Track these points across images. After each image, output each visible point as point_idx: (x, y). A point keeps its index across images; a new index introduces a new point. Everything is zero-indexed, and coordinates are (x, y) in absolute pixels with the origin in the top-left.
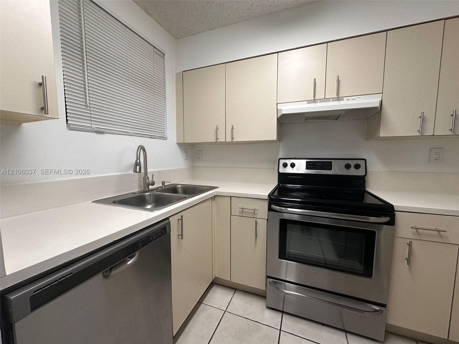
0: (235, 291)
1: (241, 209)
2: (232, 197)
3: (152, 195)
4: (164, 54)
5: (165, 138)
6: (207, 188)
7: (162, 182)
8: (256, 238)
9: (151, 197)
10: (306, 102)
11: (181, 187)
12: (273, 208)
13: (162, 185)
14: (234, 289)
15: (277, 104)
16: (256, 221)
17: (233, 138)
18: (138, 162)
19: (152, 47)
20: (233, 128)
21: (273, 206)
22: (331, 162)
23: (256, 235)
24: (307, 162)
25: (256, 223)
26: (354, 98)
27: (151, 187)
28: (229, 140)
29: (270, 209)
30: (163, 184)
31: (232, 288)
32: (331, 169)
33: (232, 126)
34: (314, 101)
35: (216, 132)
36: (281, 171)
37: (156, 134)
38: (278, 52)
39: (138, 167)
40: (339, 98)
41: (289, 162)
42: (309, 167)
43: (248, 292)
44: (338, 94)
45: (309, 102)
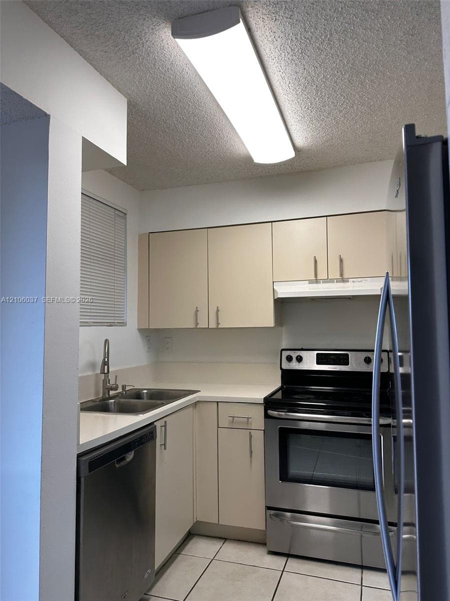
0: (225, 541)
1: (231, 418)
2: (219, 403)
3: (117, 403)
4: (126, 214)
5: (123, 324)
6: (184, 392)
7: (123, 386)
8: (251, 456)
9: (116, 406)
10: (308, 281)
11: (147, 393)
12: (270, 414)
13: (121, 391)
14: (224, 539)
15: (273, 282)
16: (250, 433)
17: (219, 323)
18: (106, 360)
19: (113, 210)
20: (218, 310)
21: (270, 412)
22: (347, 355)
23: (251, 452)
24: (318, 354)
25: (251, 436)
26: (360, 280)
27: (112, 393)
28: (213, 325)
29: (267, 416)
30: (123, 389)
31: (221, 538)
32: (347, 364)
33: (217, 307)
34: (317, 281)
35: (196, 315)
36: (283, 367)
37: (114, 320)
38: (272, 222)
39: (106, 367)
40: (343, 280)
41: (294, 355)
42: (320, 361)
43: (243, 541)
44: (342, 275)
45: (311, 282)
